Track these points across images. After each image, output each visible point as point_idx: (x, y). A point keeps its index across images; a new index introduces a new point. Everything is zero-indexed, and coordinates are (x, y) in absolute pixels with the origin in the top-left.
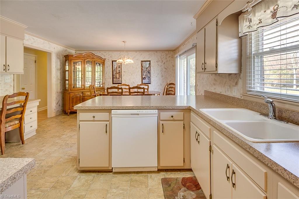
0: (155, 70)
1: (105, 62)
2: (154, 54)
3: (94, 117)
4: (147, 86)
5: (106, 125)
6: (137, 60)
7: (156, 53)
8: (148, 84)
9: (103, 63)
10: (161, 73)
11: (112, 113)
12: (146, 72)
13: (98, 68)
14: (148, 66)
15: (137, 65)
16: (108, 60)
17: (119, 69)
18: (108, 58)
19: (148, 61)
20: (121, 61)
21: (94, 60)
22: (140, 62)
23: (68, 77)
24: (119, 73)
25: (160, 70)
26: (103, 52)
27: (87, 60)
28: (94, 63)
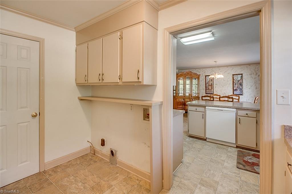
0: (247, 82)
1: (200, 77)
2: (247, 67)
3: (196, 109)
4: (238, 97)
5: (203, 114)
6: (228, 74)
7: (249, 66)
8: (239, 95)
9: (198, 77)
10: (255, 85)
11: (206, 108)
12: (238, 84)
13: (195, 82)
14: (239, 79)
15: (229, 78)
16: (202, 75)
17: (212, 82)
18: (202, 74)
19: (240, 74)
20: (212, 76)
21: (192, 76)
22: (232, 75)
23: (175, 88)
24: (212, 85)
25: (254, 82)
26: (198, 69)
27: (187, 76)
28: (191, 78)
